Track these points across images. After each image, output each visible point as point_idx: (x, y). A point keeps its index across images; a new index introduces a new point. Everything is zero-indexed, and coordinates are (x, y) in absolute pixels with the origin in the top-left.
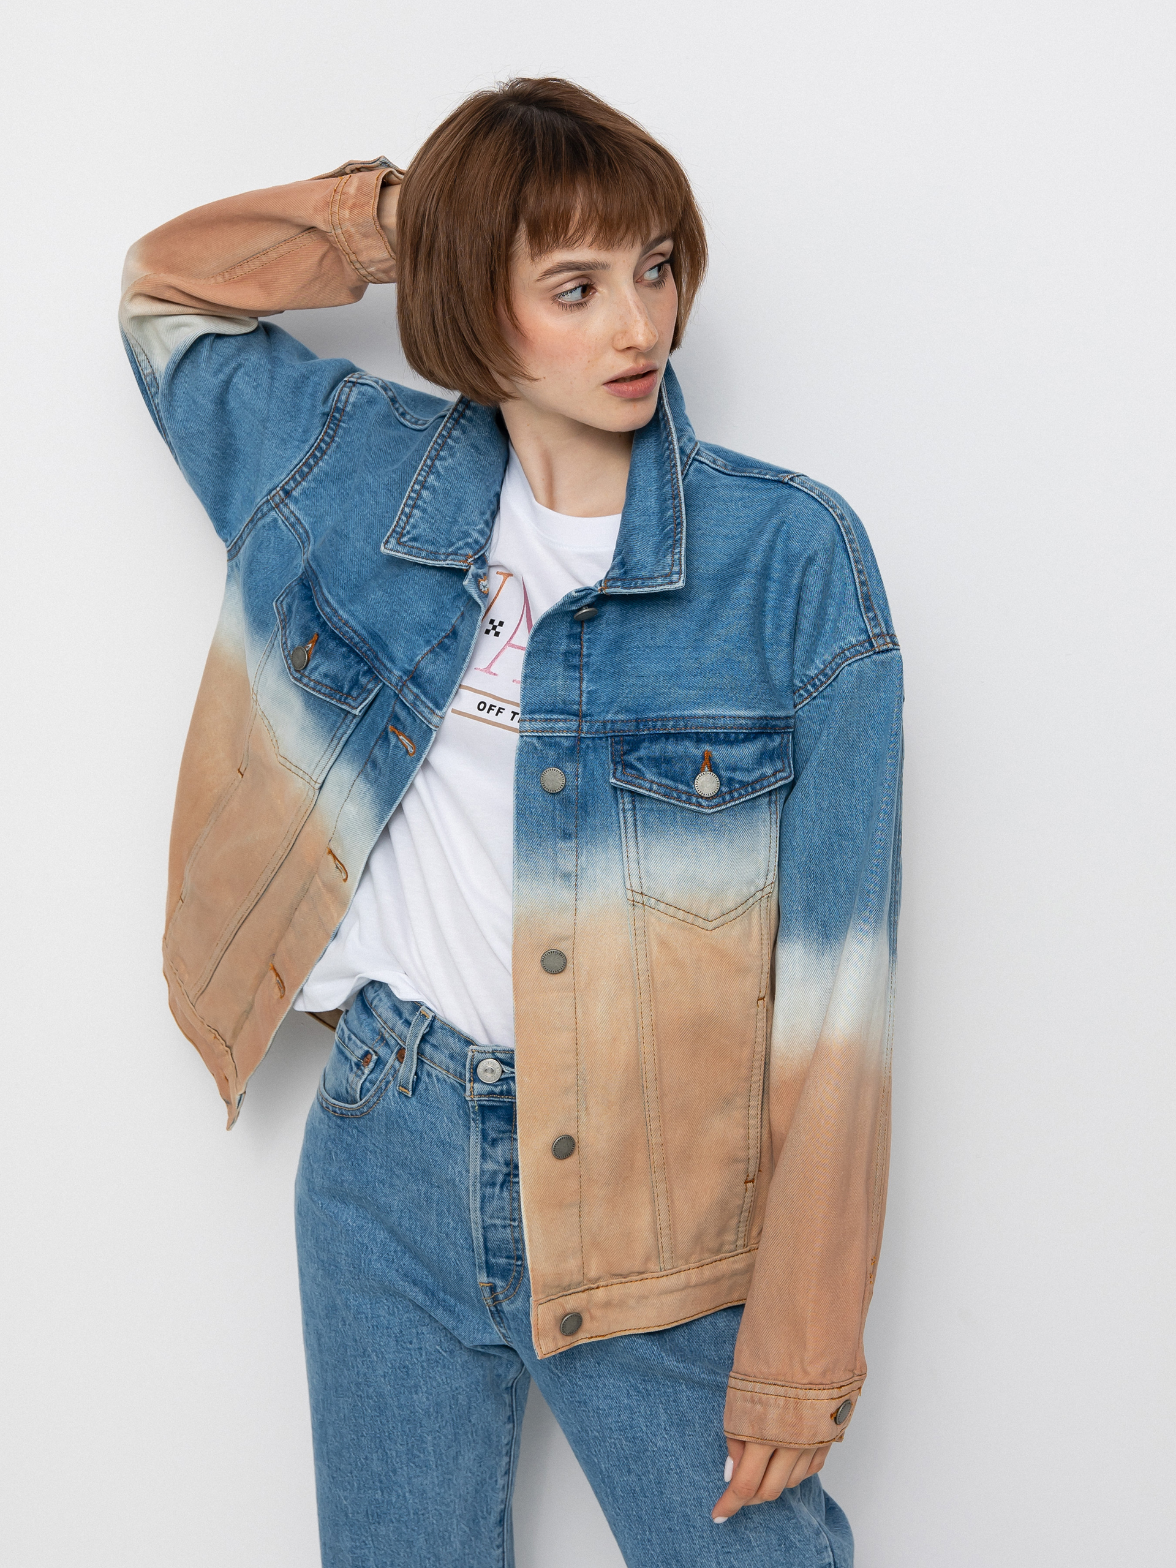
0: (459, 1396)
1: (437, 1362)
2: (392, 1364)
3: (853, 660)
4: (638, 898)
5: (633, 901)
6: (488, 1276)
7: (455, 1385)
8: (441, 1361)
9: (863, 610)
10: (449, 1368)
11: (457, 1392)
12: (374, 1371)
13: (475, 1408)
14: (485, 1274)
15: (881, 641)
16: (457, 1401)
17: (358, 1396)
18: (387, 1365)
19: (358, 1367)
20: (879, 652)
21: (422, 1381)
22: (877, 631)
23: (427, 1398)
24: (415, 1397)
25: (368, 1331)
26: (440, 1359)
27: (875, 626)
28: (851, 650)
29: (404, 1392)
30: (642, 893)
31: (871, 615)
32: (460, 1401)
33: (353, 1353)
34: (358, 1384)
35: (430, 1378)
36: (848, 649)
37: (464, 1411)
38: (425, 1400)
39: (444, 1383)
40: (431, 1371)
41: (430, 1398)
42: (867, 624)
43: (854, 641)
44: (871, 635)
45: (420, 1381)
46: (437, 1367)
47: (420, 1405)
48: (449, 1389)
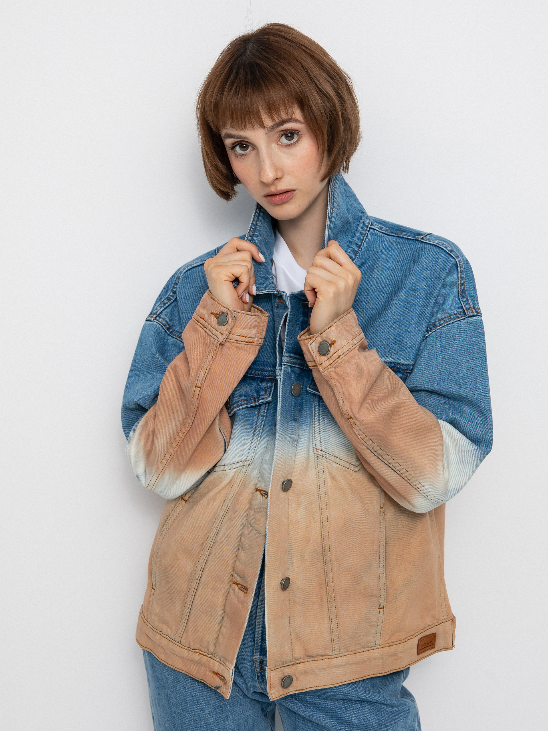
0: (249, 720)
1: (238, 702)
2: (214, 706)
3: (455, 321)
4: (320, 453)
5: (317, 454)
6: (260, 655)
7: (247, 714)
8: (239, 702)
9: (460, 297)
10: (243, 705)
11: (248, 718)
12: (204, 711)
13: (256, 725)
14: (259, 654)
15: (470, 311)
16: (248, 722)
17: (195, 727)
18: (211, 707)
19: (194, 711)
20: (469, 317)
21: (230, 713)
22: (468, 306)
23: (233, 723)
24: (227, 723)
25: (199, 690)
26: (239, 700)
27: (467, 304)
28: (454, 316)
29: (221, 722)
30: (321, 450)
31: (464, 299)
32: (249, 723)
33: (191, 703)
34: (195, 721)
35: (234, 711)
36: (452, 315)
37: (251, 728)
38: (232, 724)
39: (241, 713)
40: (234, 707)
41: (235, 722)
42: (462, 304)
43: (456, 312)
44: (464, 309)
45: (229, 714)
46: (238, 705)
47: (229, 727)
48: (244, 716)
